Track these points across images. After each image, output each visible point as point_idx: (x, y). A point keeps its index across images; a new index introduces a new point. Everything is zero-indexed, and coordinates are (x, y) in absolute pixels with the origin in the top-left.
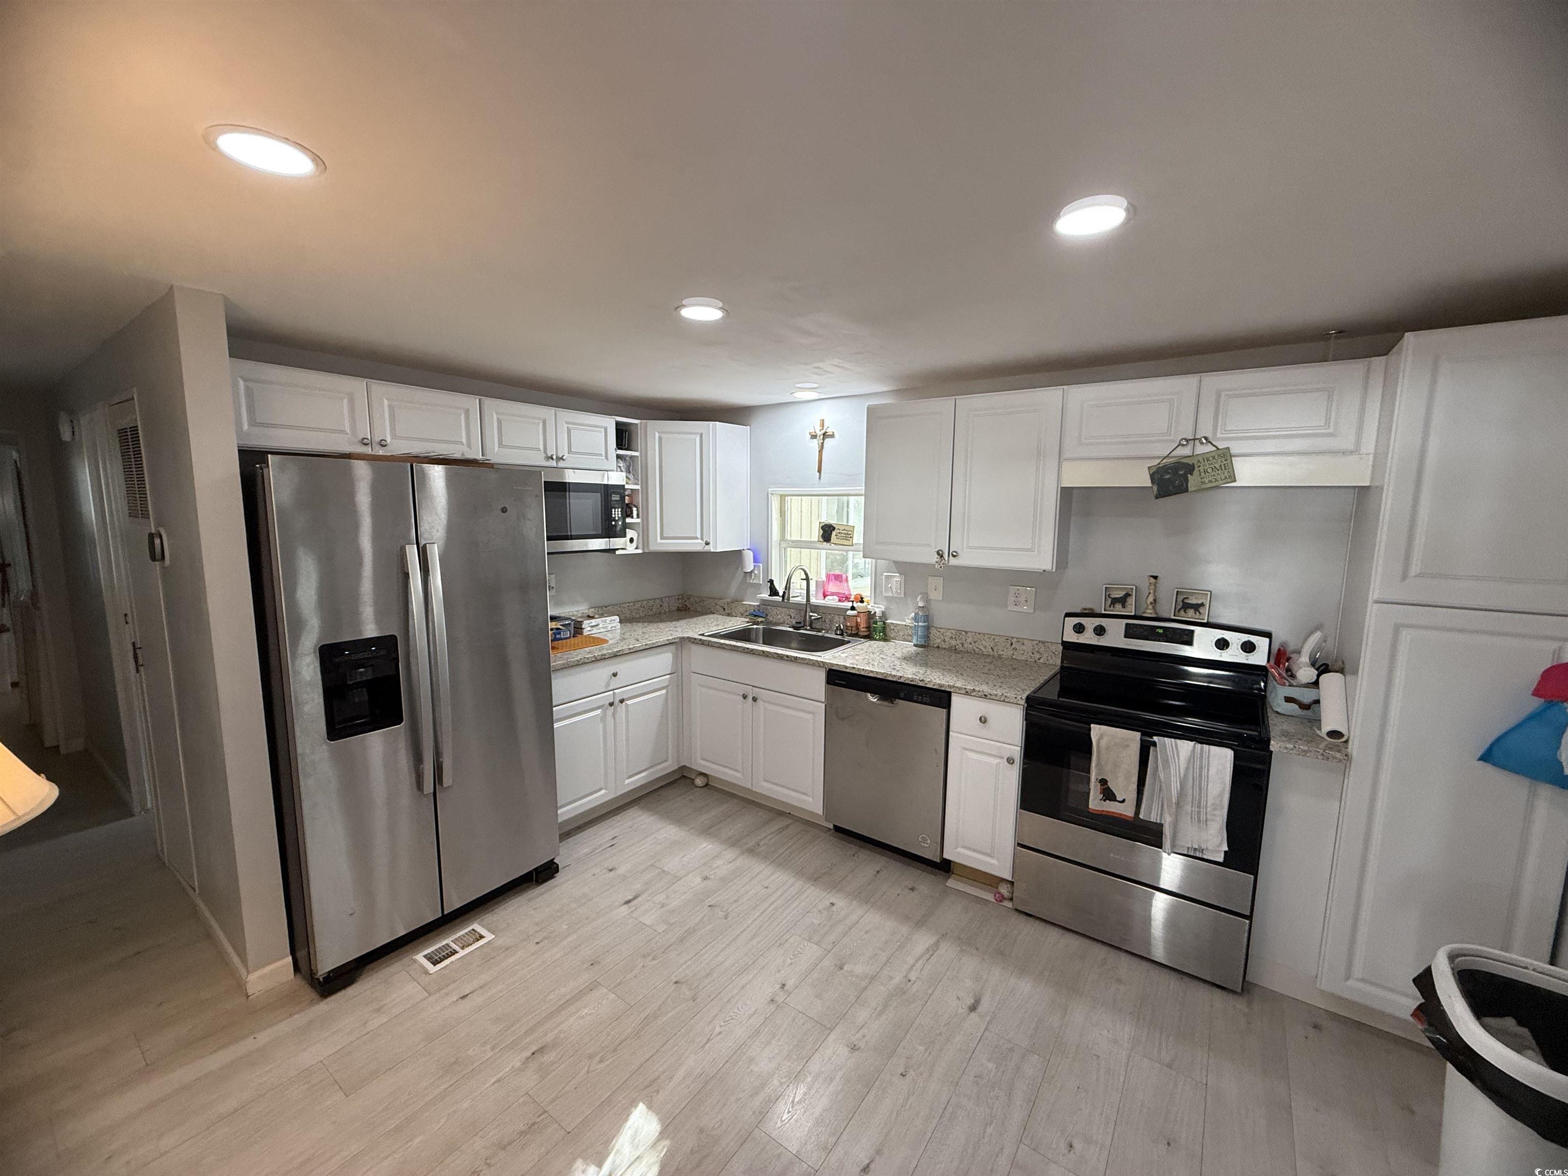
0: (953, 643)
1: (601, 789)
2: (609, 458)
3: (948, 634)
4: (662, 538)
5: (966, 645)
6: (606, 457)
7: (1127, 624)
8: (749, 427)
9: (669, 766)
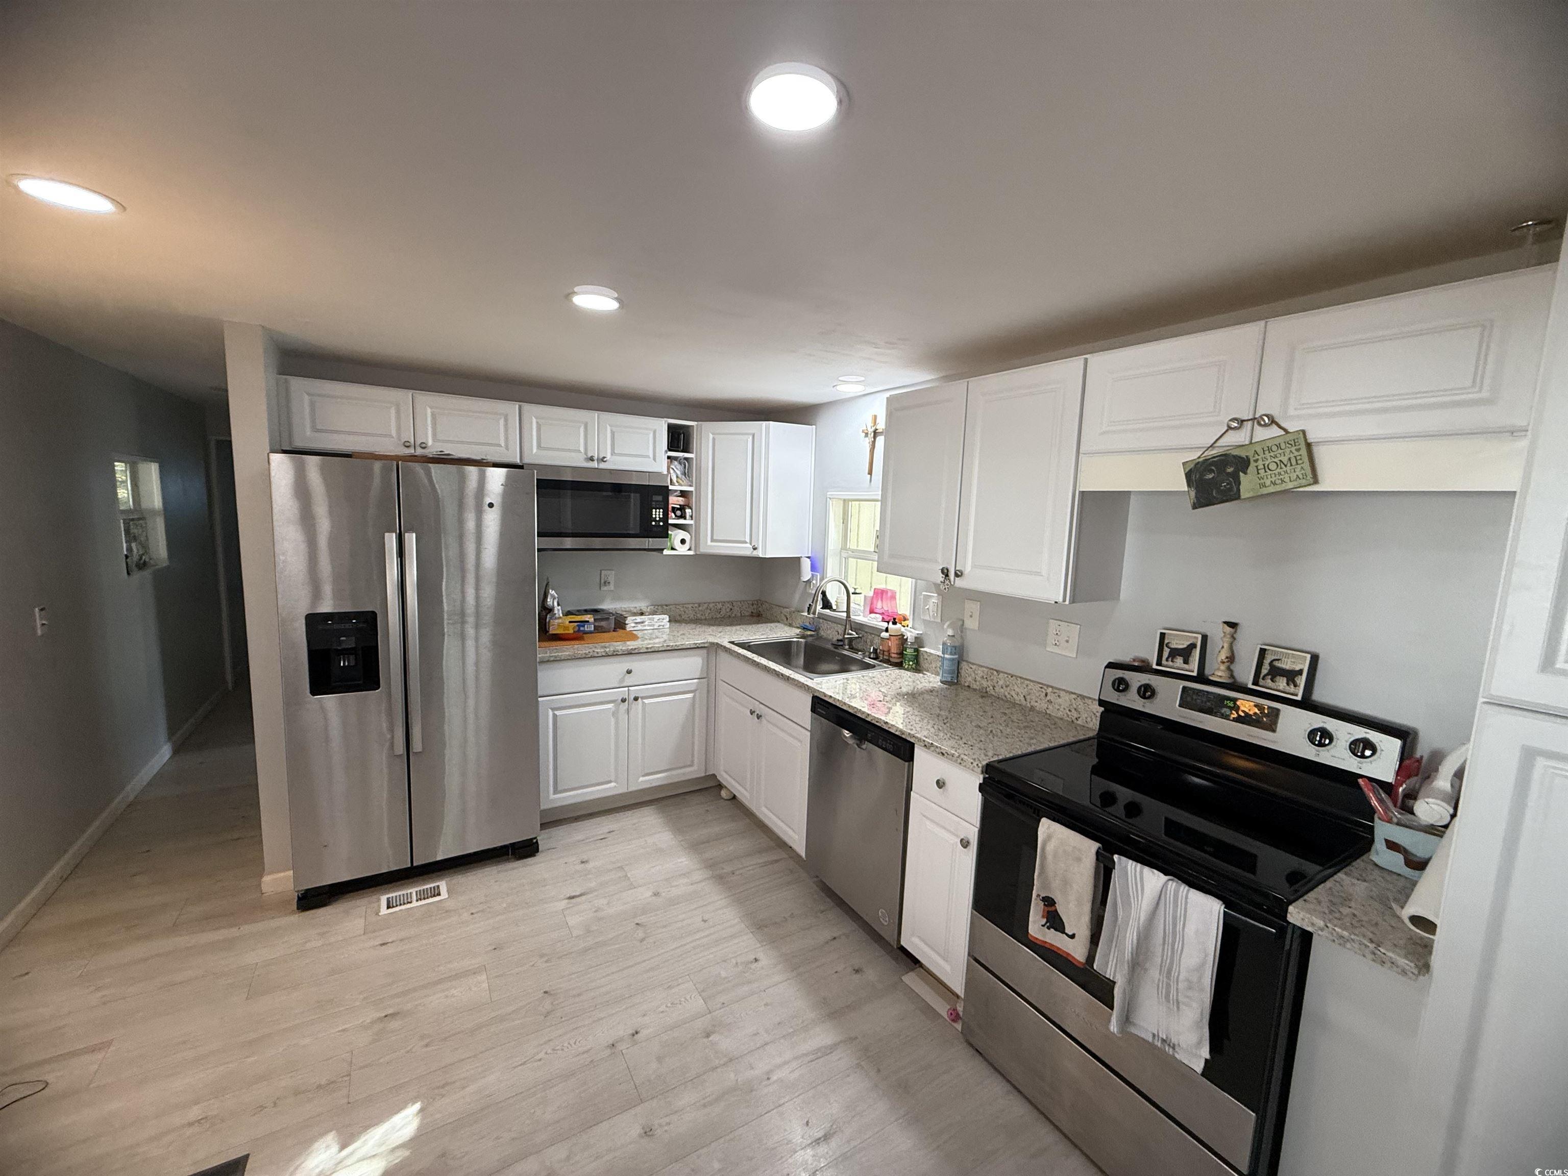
0: (985, 684)
1: (610, 782)
2: (657, 460)
3: (980, 672)
4: (713, 540)
5: (997, 689)
6: (654, 459)
7: (1184, 688)
8: (814, 426)
9: (694, 771)
